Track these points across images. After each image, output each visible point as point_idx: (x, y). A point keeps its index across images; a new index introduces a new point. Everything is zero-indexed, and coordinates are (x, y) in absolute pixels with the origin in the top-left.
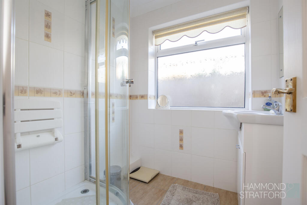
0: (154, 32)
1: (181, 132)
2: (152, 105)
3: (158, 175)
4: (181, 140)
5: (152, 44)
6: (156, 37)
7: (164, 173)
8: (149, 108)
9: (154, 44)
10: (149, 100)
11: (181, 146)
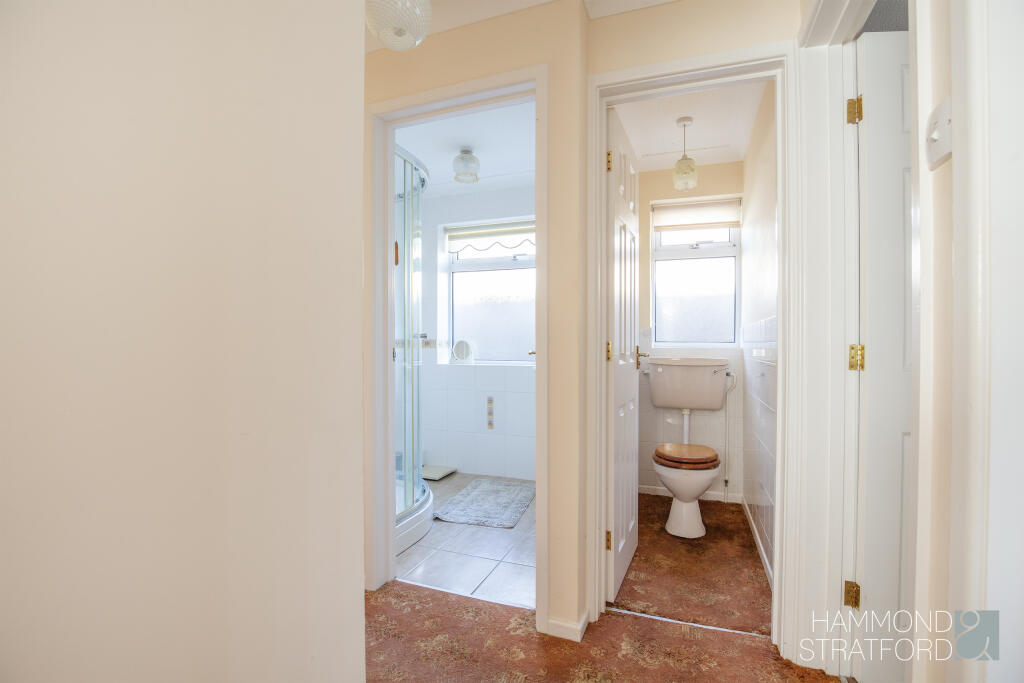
0: (446, 230)
1: (490, 401)
2: (444, 356)
3: (452, 474)
4: (490, 413)
5: (443, 250)
6: (451, 238)
7: (462, 470)
8: (439, 363)
9: (447, 249)
10: (439, 349)
11: (490, 424)
